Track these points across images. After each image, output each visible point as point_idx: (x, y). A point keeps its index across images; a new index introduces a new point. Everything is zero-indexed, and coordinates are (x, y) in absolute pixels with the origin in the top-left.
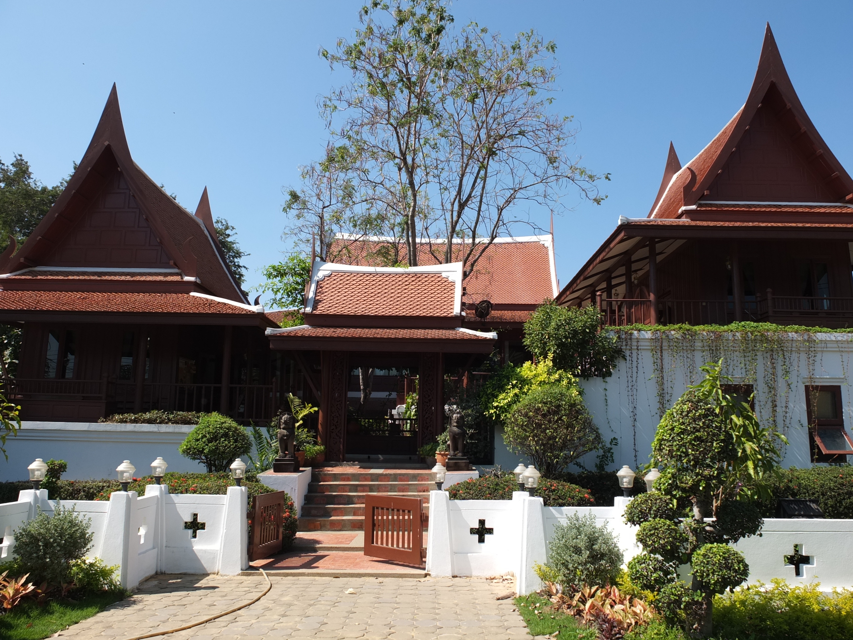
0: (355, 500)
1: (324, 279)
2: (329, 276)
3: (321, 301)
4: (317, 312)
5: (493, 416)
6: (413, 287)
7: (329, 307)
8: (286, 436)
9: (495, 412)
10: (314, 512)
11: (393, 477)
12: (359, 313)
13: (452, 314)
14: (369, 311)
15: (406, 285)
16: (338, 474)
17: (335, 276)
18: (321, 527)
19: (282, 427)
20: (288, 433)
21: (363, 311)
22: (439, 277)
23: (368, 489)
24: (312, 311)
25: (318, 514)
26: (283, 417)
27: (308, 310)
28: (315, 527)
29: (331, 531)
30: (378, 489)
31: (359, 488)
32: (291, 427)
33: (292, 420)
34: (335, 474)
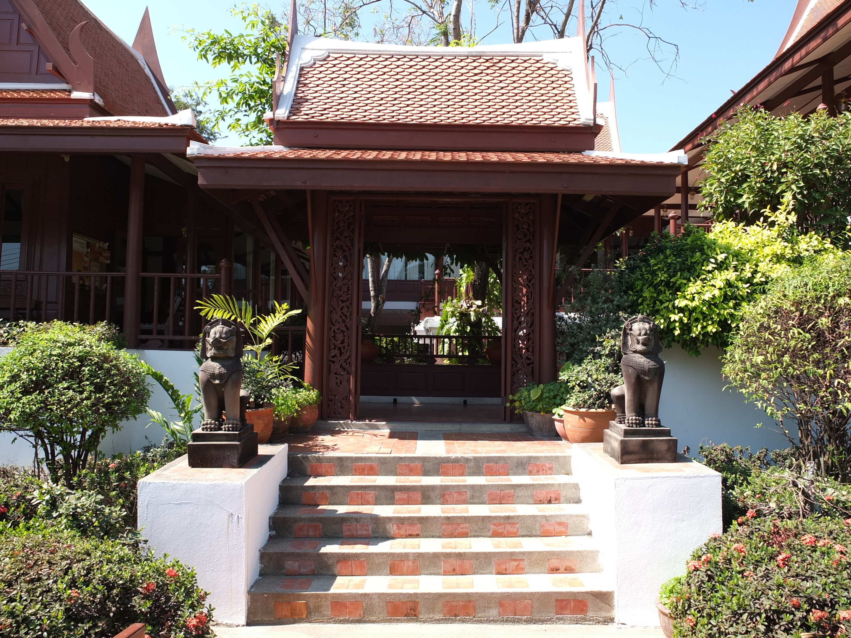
0: (392, 528)
1: (315, 64)
2: (325, 60)
3: (307, 101)
4: (300, 118)
5: (674, 329)
6: (488, 78)
7: (325, 109)
8: (220, 376)
9: (681, 320)
10: (290, 565)
11: (472, 464)
12: (387, 119)
13: (576, 122)
14: (407, 117)
15: (476, 75)
16: (347, 458)
17: (336, 59)
18: (309, 613)
19: (209, 355)
20: (223, 370)
21: (393, 117)
22: (538, 61)
23: (418, 496)
24: (288, 117)
25: (303, 570)
26: (212, 331)
27: (282, 113)
28: (292, 614)
29: (336, 622)
30: (443, 496)
31: (398, 495)
32: (232, 354)
33: (234, 339)
34: (340, 459)
